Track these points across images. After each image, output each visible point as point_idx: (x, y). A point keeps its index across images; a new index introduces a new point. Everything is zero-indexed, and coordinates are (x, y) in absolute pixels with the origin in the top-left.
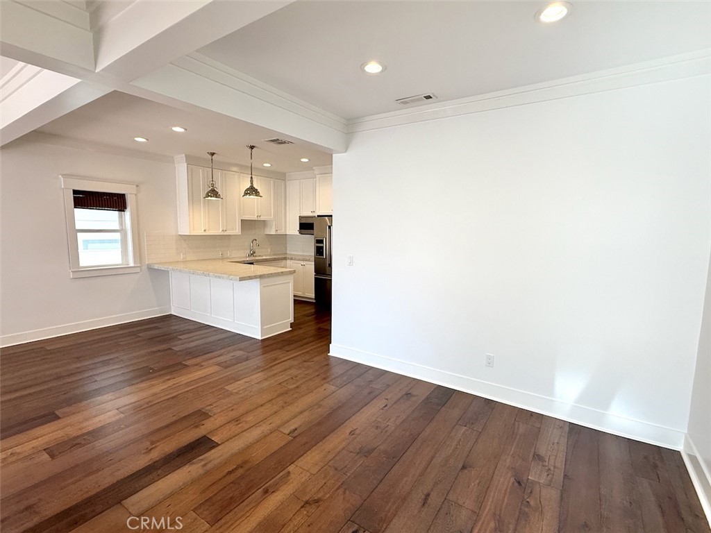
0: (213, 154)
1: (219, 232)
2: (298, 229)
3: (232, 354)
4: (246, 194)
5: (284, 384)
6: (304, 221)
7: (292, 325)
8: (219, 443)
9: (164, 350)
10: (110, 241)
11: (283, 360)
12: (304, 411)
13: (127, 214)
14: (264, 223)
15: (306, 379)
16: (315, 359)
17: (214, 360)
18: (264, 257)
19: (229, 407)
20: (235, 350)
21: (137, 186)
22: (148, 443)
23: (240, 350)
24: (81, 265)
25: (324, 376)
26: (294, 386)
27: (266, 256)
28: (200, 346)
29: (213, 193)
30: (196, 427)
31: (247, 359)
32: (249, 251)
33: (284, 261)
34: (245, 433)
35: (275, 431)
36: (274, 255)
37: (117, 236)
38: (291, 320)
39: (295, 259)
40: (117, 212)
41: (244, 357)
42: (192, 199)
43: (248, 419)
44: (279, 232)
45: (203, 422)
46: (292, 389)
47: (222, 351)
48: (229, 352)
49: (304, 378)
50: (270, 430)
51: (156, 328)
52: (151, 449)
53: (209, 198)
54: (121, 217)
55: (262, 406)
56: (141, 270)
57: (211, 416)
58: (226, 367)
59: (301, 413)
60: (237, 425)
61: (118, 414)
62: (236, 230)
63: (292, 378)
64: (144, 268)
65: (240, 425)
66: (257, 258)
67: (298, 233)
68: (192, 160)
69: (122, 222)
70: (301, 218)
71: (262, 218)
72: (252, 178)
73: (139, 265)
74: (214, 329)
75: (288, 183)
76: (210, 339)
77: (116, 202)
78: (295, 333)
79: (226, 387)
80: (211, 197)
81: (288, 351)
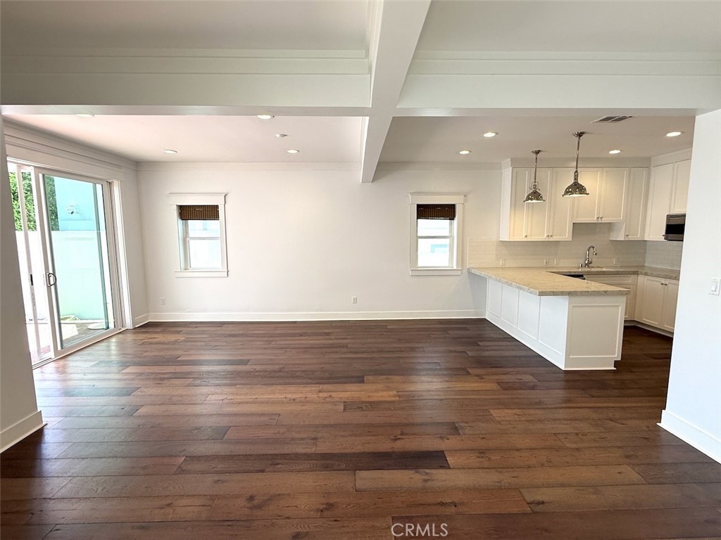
0: (537, 152)
1: (543, 238)
2: (664, 233)
3: (519, 377)
4: (567, 192)
5: (560, 437)
6: (672, 223)
7: (616, 363)
8: (451, 466)
9: (460, 352)
10: (441, 246)
11: (578, 405)
12: (570, 485)
13: (455, 221)
14: (610, 226)
15: (597, 445)
16: (629, 422)
17: (497, 377)
18: (604, 269)
19: (482, 434)
20: (525, 373)
21: (465, 196)
22: (399, 432)
23: (532, 375)
24: (419, 265)
25: (632, 453)
26: (574, 446)
27: (607, 267)
28: (492, 357)
29: (536, 195)
30: (441, 438)
31: (533, 388)
32: (584, 260)
33: (633, 277)
34: (480, 471)
35: (515, 489)
36: (622, 267)
37: (447, 241)
38: (617, 356)
39: (652, 275)
40: (448, 221)
41: (532, 384)
42: (514, 204)
43: (492, 458)
44: (631, 238)
45: (449, 437)
46: (567, 448)
47: (512, 370)
48: (518, 373)
49: (595, 441)
50: (509, 484)
51: (466, 329)
52: (398, 439)
53: (530, 201)
54: (451, 225)
55: (517, 450)
56: (462, 273)
57: (460, 434)
58: (506, 389)
59: (563, 485)
60: (479, 457)
61: (395, 396)
62: (567, 235)
63: (577, 434)
64: (465, 271)
65: (481, 459)
66: (593, 270)
67: (662, 239)
68: (516, 163)
69: (451, 231)
70: (669, 217)
71: (605, 220)
72: (576, 172)
73: (460, 268)
74: (517, 343)
75: (653, 169)
76: (507, 353)
77: (447, 212)
78: (618, 377)
79: (492, 412)
80: (532, 199)
81: (593, 397)
